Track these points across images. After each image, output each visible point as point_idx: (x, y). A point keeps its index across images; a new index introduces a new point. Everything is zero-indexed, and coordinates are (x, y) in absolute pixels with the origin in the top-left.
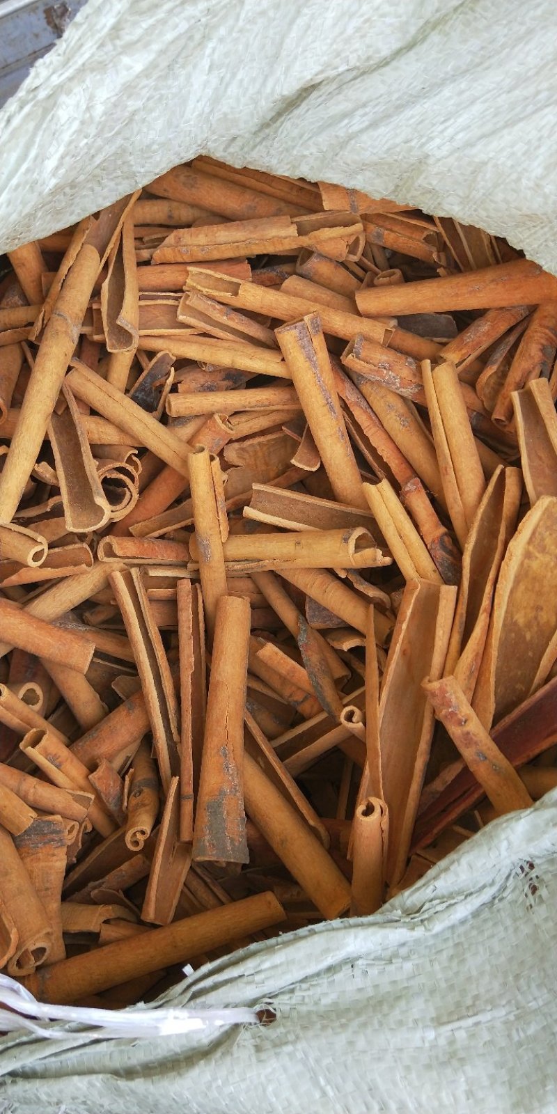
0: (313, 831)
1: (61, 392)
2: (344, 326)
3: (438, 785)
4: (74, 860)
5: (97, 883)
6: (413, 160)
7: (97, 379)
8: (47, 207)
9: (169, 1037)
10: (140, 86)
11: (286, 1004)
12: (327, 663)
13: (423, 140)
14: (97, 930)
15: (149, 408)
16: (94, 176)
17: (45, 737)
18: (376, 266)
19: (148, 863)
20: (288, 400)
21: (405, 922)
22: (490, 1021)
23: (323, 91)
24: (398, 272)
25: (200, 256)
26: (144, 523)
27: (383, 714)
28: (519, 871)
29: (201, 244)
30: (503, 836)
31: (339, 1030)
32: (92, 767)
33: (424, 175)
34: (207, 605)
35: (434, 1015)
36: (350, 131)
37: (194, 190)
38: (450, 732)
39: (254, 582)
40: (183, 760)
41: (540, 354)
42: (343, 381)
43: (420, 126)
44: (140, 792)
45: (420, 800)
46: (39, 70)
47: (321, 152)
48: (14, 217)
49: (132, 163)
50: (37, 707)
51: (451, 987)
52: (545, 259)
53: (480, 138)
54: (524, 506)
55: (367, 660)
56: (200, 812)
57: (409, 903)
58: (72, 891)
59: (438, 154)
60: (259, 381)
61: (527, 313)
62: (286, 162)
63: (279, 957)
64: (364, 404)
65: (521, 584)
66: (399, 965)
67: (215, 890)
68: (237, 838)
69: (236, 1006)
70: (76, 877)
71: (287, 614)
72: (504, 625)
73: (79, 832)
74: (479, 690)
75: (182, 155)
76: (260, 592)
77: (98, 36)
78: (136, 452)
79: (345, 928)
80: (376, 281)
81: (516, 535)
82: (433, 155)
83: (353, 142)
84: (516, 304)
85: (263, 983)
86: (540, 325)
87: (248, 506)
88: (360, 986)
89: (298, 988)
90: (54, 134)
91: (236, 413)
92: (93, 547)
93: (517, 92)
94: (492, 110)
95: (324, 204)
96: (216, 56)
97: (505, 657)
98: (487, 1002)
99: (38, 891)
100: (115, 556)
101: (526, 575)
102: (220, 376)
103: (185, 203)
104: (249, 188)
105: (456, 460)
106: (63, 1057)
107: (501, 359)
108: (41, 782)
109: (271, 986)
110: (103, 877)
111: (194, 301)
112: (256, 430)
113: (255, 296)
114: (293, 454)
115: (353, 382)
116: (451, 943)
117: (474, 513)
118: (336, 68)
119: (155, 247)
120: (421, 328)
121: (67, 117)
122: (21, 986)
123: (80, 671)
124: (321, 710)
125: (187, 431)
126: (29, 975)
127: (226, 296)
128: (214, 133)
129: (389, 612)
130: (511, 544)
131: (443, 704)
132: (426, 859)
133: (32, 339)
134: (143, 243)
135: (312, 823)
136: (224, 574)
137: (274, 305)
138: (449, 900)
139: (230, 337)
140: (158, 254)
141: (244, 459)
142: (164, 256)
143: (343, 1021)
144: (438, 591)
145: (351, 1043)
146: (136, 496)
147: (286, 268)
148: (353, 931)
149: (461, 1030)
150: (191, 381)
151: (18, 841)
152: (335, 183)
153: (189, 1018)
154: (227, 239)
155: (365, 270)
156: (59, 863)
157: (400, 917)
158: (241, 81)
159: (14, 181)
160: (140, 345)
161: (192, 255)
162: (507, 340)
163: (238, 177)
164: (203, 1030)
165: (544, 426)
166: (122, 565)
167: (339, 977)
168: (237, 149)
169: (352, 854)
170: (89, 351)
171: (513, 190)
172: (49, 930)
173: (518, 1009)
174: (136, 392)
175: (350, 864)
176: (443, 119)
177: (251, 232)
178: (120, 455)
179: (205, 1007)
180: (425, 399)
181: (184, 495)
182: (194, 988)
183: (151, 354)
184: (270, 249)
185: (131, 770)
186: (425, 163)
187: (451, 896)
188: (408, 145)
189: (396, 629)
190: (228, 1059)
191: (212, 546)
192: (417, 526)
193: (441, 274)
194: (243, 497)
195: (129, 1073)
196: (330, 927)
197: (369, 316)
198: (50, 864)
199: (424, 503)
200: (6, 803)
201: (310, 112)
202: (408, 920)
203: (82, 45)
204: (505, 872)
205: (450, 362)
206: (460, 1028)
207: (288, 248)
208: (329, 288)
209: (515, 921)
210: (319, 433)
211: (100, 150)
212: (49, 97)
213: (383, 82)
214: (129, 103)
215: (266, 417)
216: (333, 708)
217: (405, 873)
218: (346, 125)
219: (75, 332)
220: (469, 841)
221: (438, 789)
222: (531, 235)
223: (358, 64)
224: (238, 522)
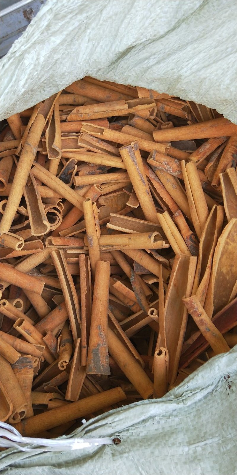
0: (137, 361)
1: (29, 176)
2: (148, 146)
3: (190, 342)
4: (37, 373)
5: (47, 383)
6: (175, 77)
7: (44, 170)
8: (21, 100)
9: (76, 450)
10: (59, 49)
11: (125, 436)
12: (143, 289)
13: (179, 69)
14: (47, 404)
15: (66, 182)
16: (41, 86)
17: (24, 322)
18: (162, 120)
19: (68, 375)
20: (125, 178)
21: (175, 401)
22: (210, 443)
23: (137, 48)
24: (171, 123)
25: (87, 118)
26: (65, 230)
27: (166, 311)
28: (224, 379)
29: (87, 112)
30: (216, 364)
31: (148, 447)
32: (44, 334)
33: (180, 84)
34: (92, 265)
35: (187, 440)
36: (148, 65)
37: (84, 90)
38: (194, 320)
39: (112, 255)
40: (82, 331)
41: (232, 157)
42: (148, 170)
43: (178, 63)
44: (64, 345)
45: (182, 348)
46: (16, 45)
47: (136, 74)
48: (7, 105)
49: (57, 80)
50: (21, 309)
51: (195, 428)
52: (232, 118)
53: (203, 68)
54: (225, 222)
55: (159, 288)
56: (90, 353)
57: (177, 392)
58: (36, 387)
59: (186, 75)
60: (112, 170)
61: (226, 140)
62: (122, 78)
63: (122, 416)
64: (157, 179)
65: (224, 256)
66: (173, 419)
67: (96, 386)
68: (105, 365)
69: (104, 437)
70: (38, 380)
71: (126, 268)
72: (217, 273)
73: (39, 362)
74: (207, 301)
75: (78, 77)
76: (114, 259)
77: (40, 29)
78: (61, 201)
79: (150, 403)
80: (162, 127)
81: (221, 235)
82: (184, 75)
83: (150, 70)
84: (221, 136)
85: (115, 427)
86: (232, 145)
87: (109, 223)
88: (156, 428)
89: (130, 429)
90: (23, 70)
91: (103, 184)
92: (44, 241)
93: (218, 48)
94: (208, 56)
95: (139, 95)
96: (91, 36)
97: (218, 286)
98: (210, 435)
99: (21, 387)
100: (53, 245)
101: (226, 252)
102: (96, 168)
103: (81, 95)
104: (107, 88)
105: (196, 203)
106: (32, 459)
107: (215, 160)
108: (23, 341)
109: (119, 428)
110: (49, 381)
111: (85, 137)
112: (112, 191)
113: (110, 134)
114: (128, 200)
115: (152, 170)
116: (195, 410)
117: (204, 226)
118: (141, 40)
119: (68, 114)
120: (181, 146)
121: (28, 63)
122: (14, 428)
123: (38, 293)
124: (141, 310)
125: (83, 191)
126: (18, 423)
127: (98, 135)
128: (91, 67)
129: (168, 267)
130: (219, 239)
131: (191, 308)
132: (185, 373)
133: (17, 154)
134: (63, 113)
135: (137, 358)
136: (99, 252)
137: (118, 138)
138: (194, 391)
139: (100, 151)
140: (69, 117)
141: (107, 202)
142: (72, 118)
143: (149, 443)
144: (189, 259)
145: (152, 453)
146: (61, 220)
147: (124, 122)
148: (153, 405)
149: (199, 447)
150: (84, 170)
151: (13, 366)
152: (143, 87)
153: (84, 442)
154: (98, 110)
155: (157, 122)
156: (31, 375)
157: (173, 399)
158: (102, 46)
159: (6, 91)
160: (62, 156)
161: (84, 117)
162: (218, 151)
163: (103, 84)
164: (90, 447)
165: (233, 188)
166: (56, 248)
167: (147, 424)
168: (101, 73)
169: (153, 371)
170: (41, 159)
171: (217, 89)
172: (26, 404)
173: (223, 438)
174: (61, 175)
175: (153, 375)
176: (187, 60)
177: (108, 107)
178: (54, 202)
179: (91, 437)
180: (183, 177)
181: (82, 219)
182: (87, 429)
183: (67, 159)
184: (117, 114)
185: (61, 335)
186: (180, 78)
187: (195, 390)
188: (173, 71)
189: (171, 275)
190: (101, 459)
191: (94, 241)
192: (180, 231)
193: (189, 124)
194: (107, 219)
195: (59, 465)
196: (144, 403)
197: (158, 142)
198: (27, 376)
199: (183, 221)
200: (8, 350)
201: (131, 57)
202: (176, 400)
203: (34, 33)
204: (218, 379)
205: (193, 161)
206: (199, 446)
207: (124, 113)
208: (142, 130)
209: (222, 400)
210: (138, 192)
211: (43, 76)
212: (21, 55)
213: (162, 44)
214: (55, 56)
215: (116, 185)
216: (146, 309)
217: (176, 379)
218: (147, 63)
219: (35, 151)
220: (202, 366)
221: (190, 343)
222: (226, 108)
223: (151, 38)
224: (105, 230)
